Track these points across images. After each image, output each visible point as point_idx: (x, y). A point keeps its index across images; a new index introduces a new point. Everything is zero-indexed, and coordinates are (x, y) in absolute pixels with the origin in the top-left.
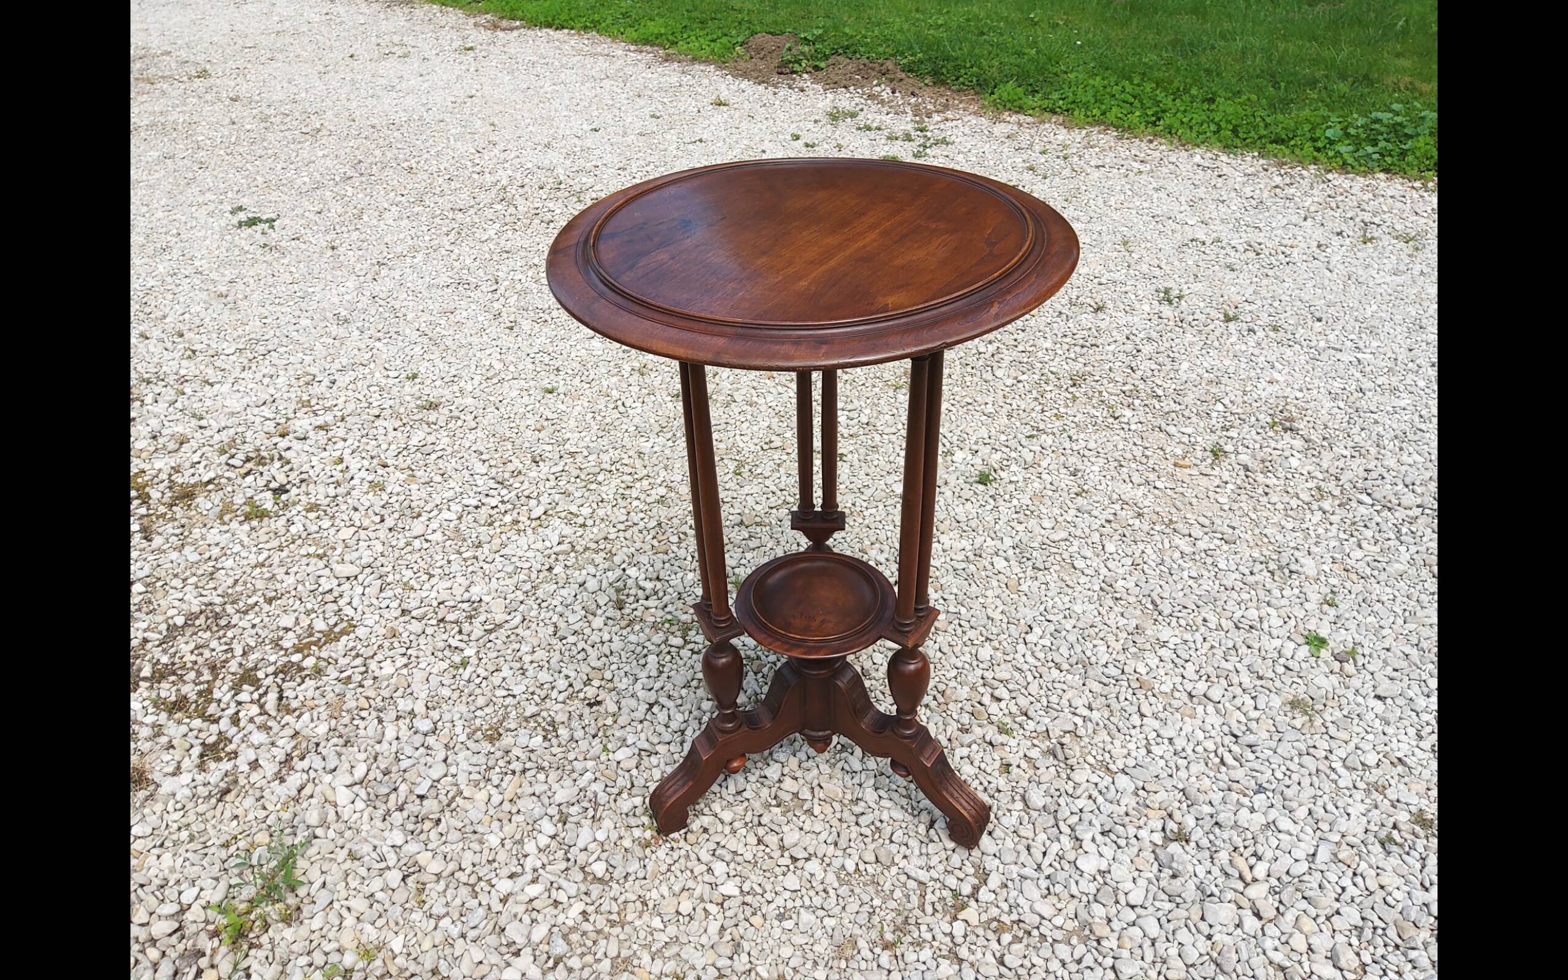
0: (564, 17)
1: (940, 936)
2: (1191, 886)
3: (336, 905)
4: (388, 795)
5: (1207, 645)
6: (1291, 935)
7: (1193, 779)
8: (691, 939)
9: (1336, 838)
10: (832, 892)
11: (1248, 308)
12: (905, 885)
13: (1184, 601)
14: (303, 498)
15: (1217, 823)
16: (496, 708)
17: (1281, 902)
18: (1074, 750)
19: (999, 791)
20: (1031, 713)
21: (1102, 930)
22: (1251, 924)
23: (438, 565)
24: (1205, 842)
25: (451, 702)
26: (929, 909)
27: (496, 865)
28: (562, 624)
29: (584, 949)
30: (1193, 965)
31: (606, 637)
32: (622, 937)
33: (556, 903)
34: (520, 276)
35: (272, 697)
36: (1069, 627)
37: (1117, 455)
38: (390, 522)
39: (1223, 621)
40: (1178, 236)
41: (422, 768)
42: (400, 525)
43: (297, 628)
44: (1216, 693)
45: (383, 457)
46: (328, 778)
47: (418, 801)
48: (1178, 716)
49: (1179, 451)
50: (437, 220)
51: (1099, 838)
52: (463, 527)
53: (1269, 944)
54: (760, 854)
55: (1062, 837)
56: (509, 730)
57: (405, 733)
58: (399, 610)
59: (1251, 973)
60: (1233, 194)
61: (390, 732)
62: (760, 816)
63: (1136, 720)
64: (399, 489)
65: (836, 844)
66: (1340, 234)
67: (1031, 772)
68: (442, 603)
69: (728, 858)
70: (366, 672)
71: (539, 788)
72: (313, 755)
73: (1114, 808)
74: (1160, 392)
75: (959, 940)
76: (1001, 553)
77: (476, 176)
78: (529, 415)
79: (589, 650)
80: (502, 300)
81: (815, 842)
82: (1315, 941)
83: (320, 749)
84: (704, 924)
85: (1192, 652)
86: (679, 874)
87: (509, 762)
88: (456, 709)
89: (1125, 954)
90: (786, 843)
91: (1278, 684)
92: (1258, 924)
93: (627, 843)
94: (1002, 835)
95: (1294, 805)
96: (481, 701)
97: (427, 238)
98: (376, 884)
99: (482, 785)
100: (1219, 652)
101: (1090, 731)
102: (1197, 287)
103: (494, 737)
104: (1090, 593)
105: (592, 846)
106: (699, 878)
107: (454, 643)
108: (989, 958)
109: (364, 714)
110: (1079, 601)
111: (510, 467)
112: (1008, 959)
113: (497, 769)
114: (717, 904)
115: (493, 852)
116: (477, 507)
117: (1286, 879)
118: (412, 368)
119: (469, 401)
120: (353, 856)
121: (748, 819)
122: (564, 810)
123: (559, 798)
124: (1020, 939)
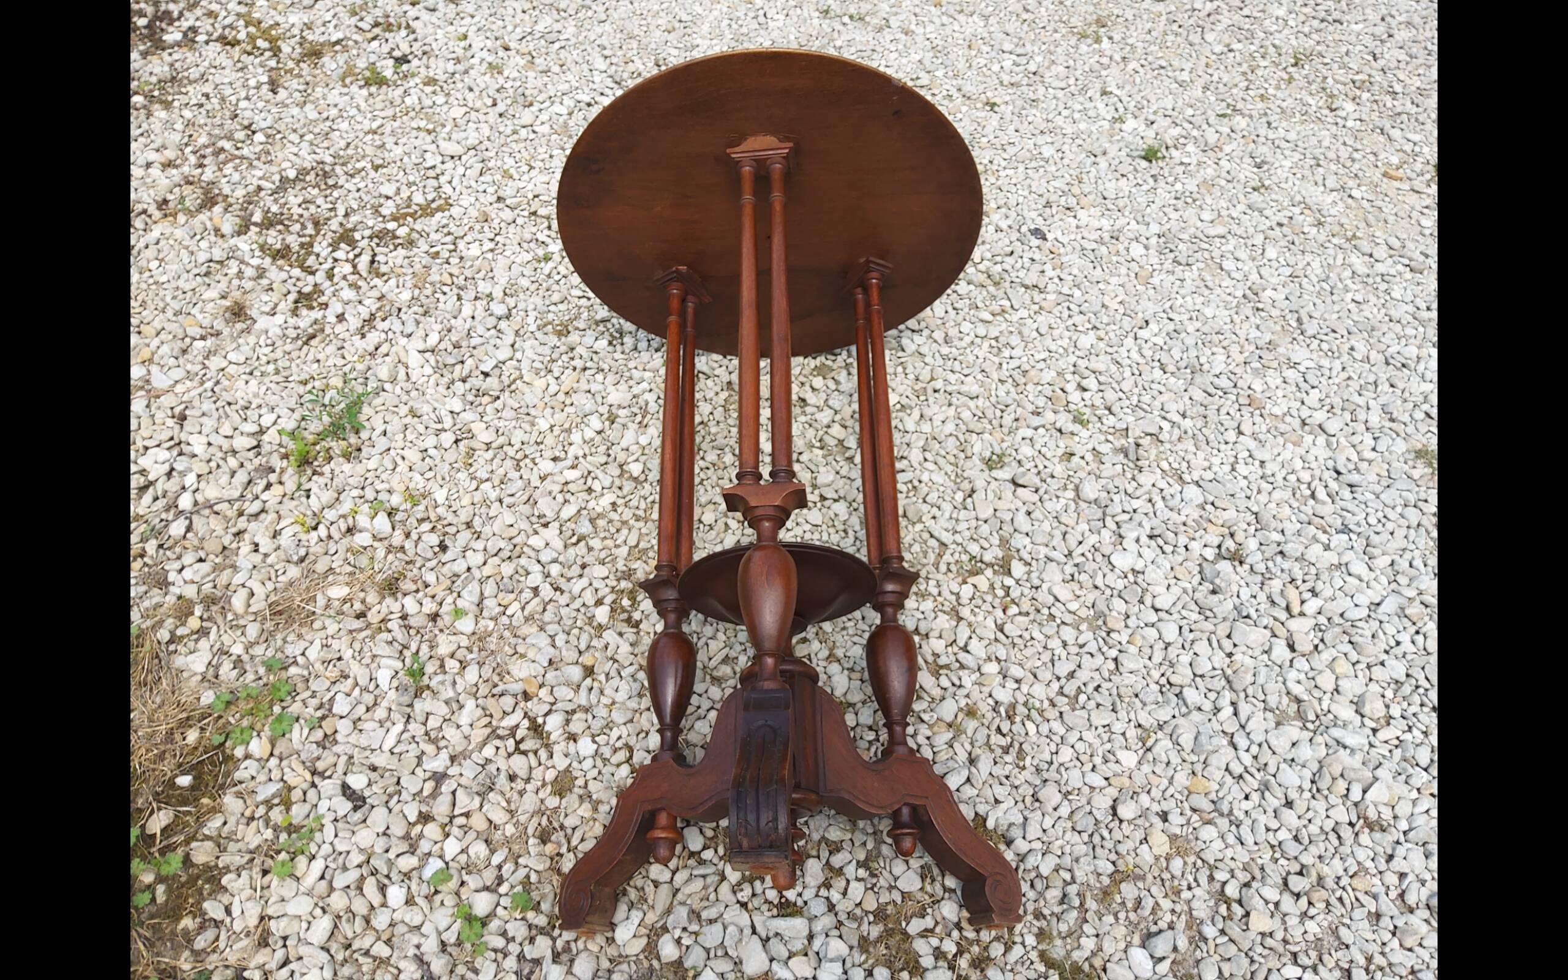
1: (946, 593)
2: (1229, 605)
3: (392, 452)
4: (454, 365)
6: (1321, 672)
7: (1273, 505)
9: (1412, 593)
10: (851, 533)
12: (925, 542)
13: (1335, 325)
14: (423, 70)
15: (1281, 552)
17: (1322, 640)
18: (1150, 450)
21: (1116, 622)
22: (1280, 651)
23: (540, 158)
24: (1261, 567)
25: (528, 293)
26: (943, 568)
27: (542, 447)
29: (607, 534)
30: (1202, 676)
32: (644, 531)
33: (590, 490)
35: (365, 259)
38: (501, 107)
41: (490, 348)
42: (511, 112)
43: (397, 198)
44: (1333, 426)
45: (507, 38)
46: (403, 341)
47: (481, 377)
48: (1281, 440)
51: (1144, 539)
52: (571, 123)
53: (1292, 675)
55: (1103, 531)
56: (577, 329)
57: (480, 313)
58: (495, 196)
59: (1262, 697)
61: (467, 310)
63: (1231, 436)
64: (516, 74)
67: (1094, 465)
68: (537, 196)
70: (455, 250)
71: (594, 388)
72: (394, 318)
73: (1174, 516)
75: (964, 600)
76: (1143, 239)
78: (662, 14)
82: (1344, 684)
83: (402, 315)
85: (1323, 379)
86: (709, 488)
87: (572, 359)
88: (532, 300)
89: (1133, 649)
91: (1410, 429)
92: (1288, 655)
94: (1041, 517)
95: (1376, 552)
96: (556, 297)
98: (431, 441)
99: (543, 373)
100: (1355, 385)
101: (1175, 437)
103: (563, 332)
104: (1230, 298)
105: (633, 448)
107: (541, 237)
108: (990, 622)
109: (446, 289)
111: (631, 67)
112: (1008, 628)
113: (560, 363)
114: (739, 521)
116: (589, 105)
117: (1337, 619)
120: (413, 413)
122: (614, 410)
123: (611, 399)
124: (1027, 614)
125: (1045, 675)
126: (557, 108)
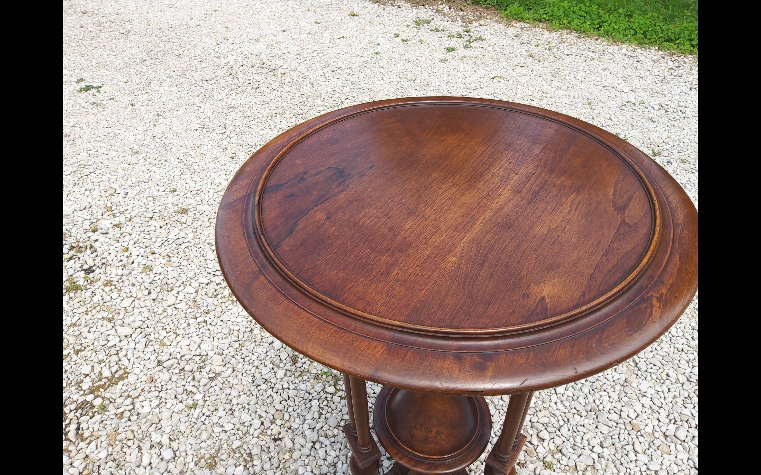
14: (102, 276)
16: (214, 441)
23: (182, 327)
25: (185, 435)
28: (257, 375)
31: (286, 385)
34: (239, 123)
35: (73, 427)
38: (154, 294)
42: (160, 296)
43: (91, 375)
45: (152, 246)
50: (193, 87)
52: (198, 298)
56: (222, 460)
57: (155, 460)
58: (156, 361)
64: (161, 270)
68: (183, 356)
70: (133, 409)
79: (275, 395)
80: (228, 139)
83: (100, 470)
88: (188, 441)
96: (204, 435)
107: (189, 388)
109: (130, 443)
118: (174, 184)
119: (206, 207)
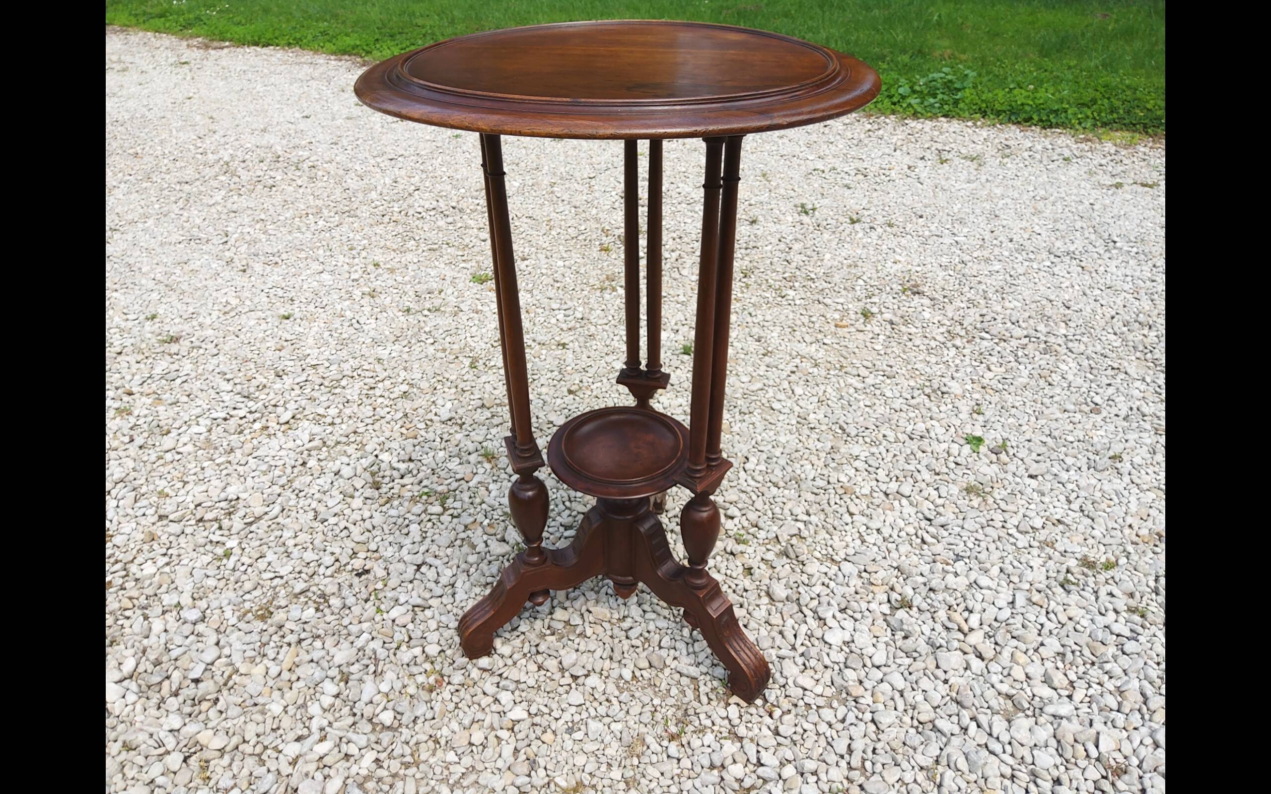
0: (269, 35)
1: (718, 721)
2: (922, 642)
4: (160, 683)
5: (891, 455)
6: (1011, 668)
7: (903, 558)
8: (487, 765)
9: (1027, 586)
10: (614, 701)
11: (866, 213)
12: (679, 682)
13: (866, 424)
15: (931, 589)
16: (265, 590)
17: (996, 643)
18: (802, 548)
19: (746, 591)
20: (761, 524)
21: (857, 691)
22: (977, 665)
23: (192, 472)
24: (924, 606)
25: (218, 591)
26: (704, 699)
27: (281, 731)
28: (321, 508)
30: (939, 707)
31: (367, 514)
32: (418, 776)
33: (347, 756)
34: (248, 230)
36: (778, 454)
37: (790, 323)
38: (139, 441)
39: (899, 435)
40: (803, 168)
41: (194, 654)
42: (150, 442)
44: (906, 489)
45: (127, 386)
47: (193, 685)
48: (880, 510)
49: (837, 316)
50: (166, 192)
51: (838, 615)
52: (213, 437)
53: (995, 679)
54: (542, 679)
55: (808, 619)
56: (279, 607)
57: (172, 625)
59: (986, 705)
60: (838, 137)
61: (157, 625)
62: (537, 646)
63: (847, 518)
64: (147, 412)
65: (611, 659)
66: (922, 158)
67: (770, 571)
68: (199, 505)
69: (512, 686)
70: (127, 575)
71: (316, 655)
73: (845, 589)
74: (813, 276)
75: (736, 721)
77: (199, 156)
78: (269, 339)
79: (351, 527)
80: (233, 249)
81: (591, 660)
82: (1030, 670)
84: (498, 749)
85: (880, 461)
86: (467, 709)
87: (283, 637)
88: (223, 596)
89: (881, 707)
90: (565, 664)
91: (952, 476)
92: (982, 665)
93: (412, 690)
94: (757, 626)
95: (988, 565)
96: (248, 586)
97: (157, 206)
98: (155, 770)
99: (258, 660)
100: (901, 458)
101: (812, 532)
102: (825, 202)
103: (265, 615)
104: (790, 427)
105: (376, 699)
106: (487, 710)
107: (215, 538)
108: (765, 731)
109: (127, 613)
110: (782, 434)
111: (254, 383)
112: (782, 729)
113: (272, 644)
114: (508, 729)
115: (277, 720)
116: (225, 419)
117: (996, 624)
118: (151, 310)
119: (210, 332)
120: (126, 748)
121: (526, 650)
122: (345, 670)
123: (338, 660)
124: (789, 711)
125: (832, 758)
126: (195, 429)
